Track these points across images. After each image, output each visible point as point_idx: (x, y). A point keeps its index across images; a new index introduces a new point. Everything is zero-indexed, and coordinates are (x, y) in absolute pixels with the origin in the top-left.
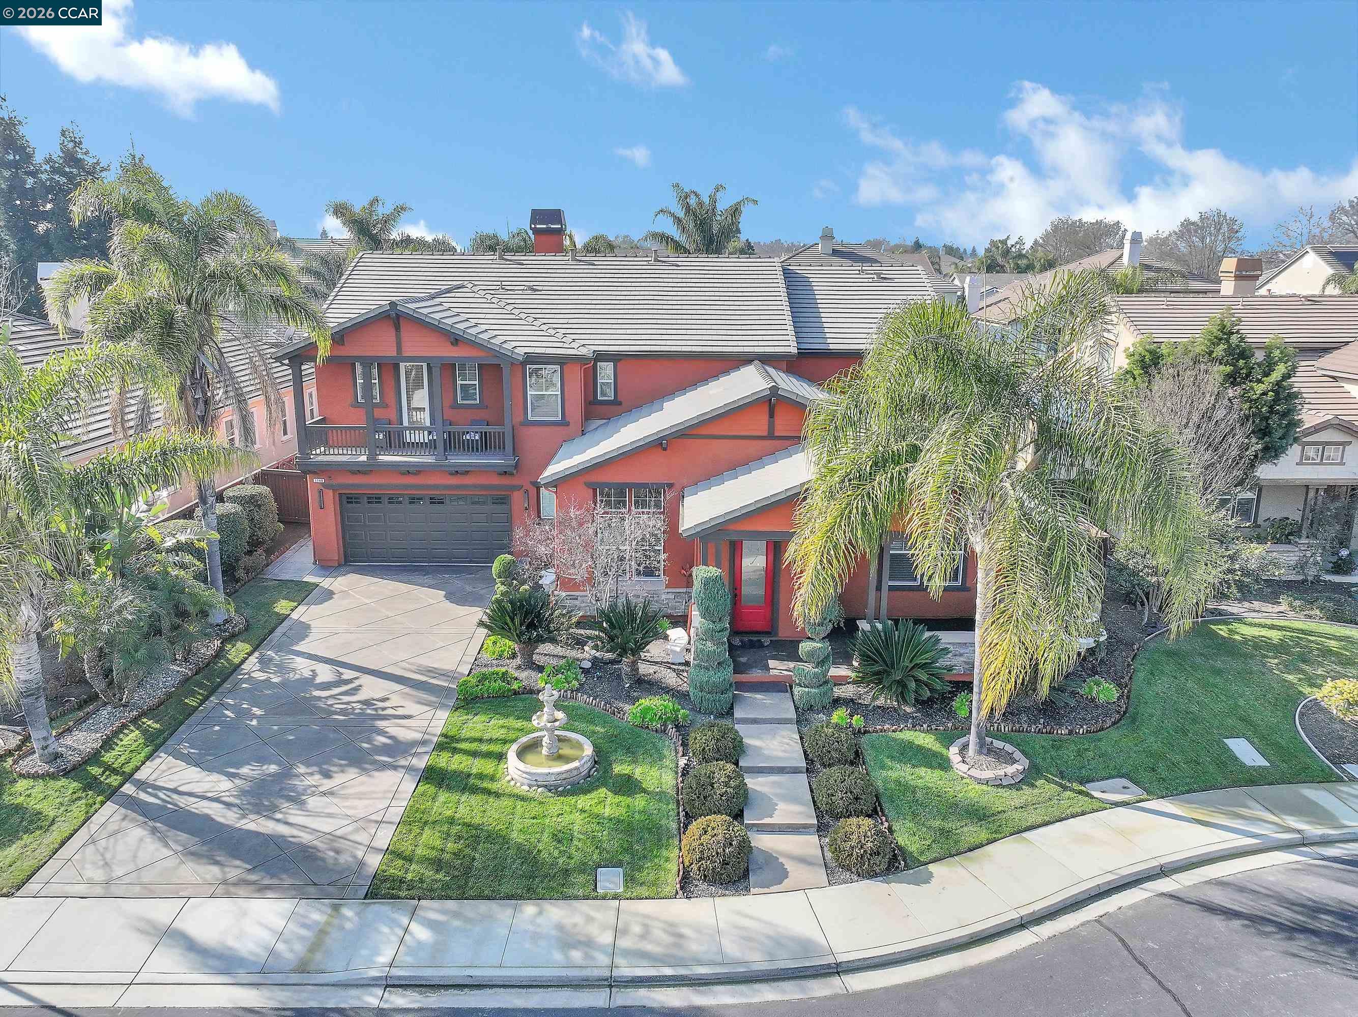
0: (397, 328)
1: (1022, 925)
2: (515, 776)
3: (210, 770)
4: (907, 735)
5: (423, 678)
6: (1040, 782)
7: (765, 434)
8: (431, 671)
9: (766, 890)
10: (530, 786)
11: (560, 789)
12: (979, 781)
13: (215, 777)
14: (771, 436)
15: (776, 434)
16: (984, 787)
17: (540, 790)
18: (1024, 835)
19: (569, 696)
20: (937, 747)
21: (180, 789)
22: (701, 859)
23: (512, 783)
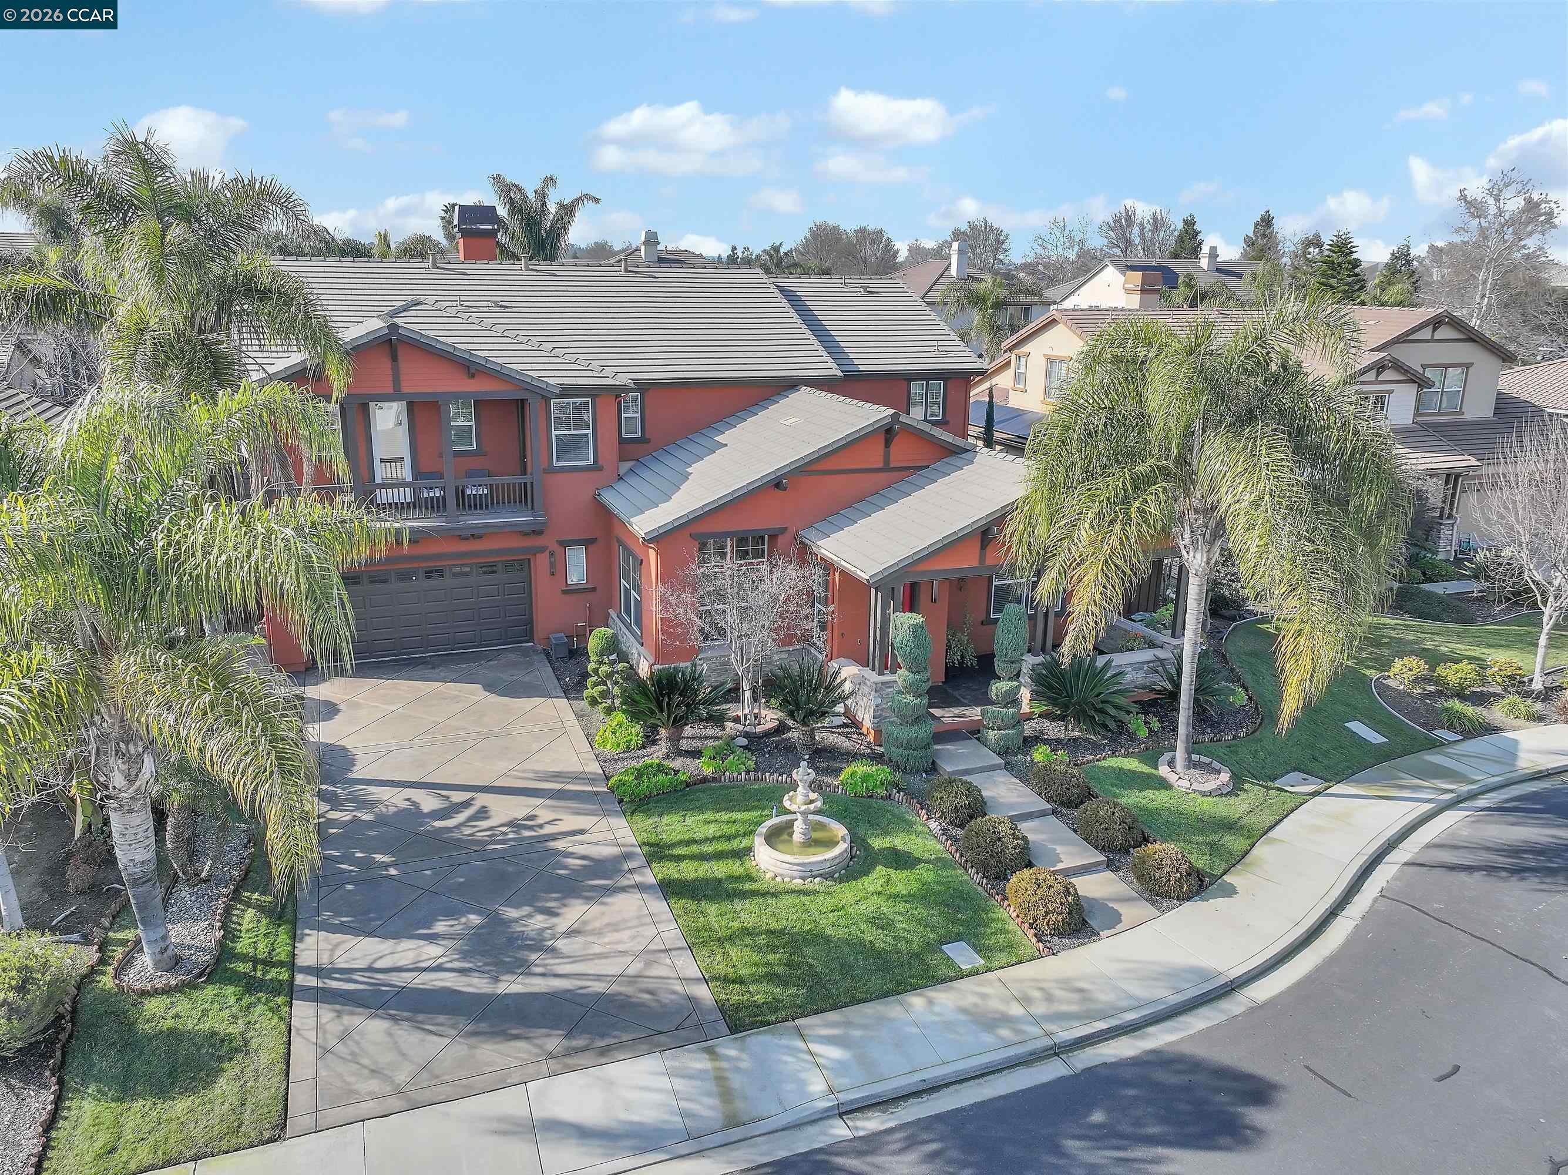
0: (394, 358)
1: (1333, 913)
2: (779, 871)
3: (396, 936)
4: (1113, 762)
5: (558, 786)
6: (1247, 786)
7: (881, 465)
8: (557, 776)
9: (1113, 931)
10: (803, 878)
11: (837, 875)
12: (1204, 794)
13: (407, 944)
14: (886, 468)
15: (892, 466)
16: (1210, 799)
17: (817, 880)
18: (1270, 834)
19: (752, 778)
20: (1146, 769)
21: (378, 965)
22: (1047, 913)
23: (778, 879)
